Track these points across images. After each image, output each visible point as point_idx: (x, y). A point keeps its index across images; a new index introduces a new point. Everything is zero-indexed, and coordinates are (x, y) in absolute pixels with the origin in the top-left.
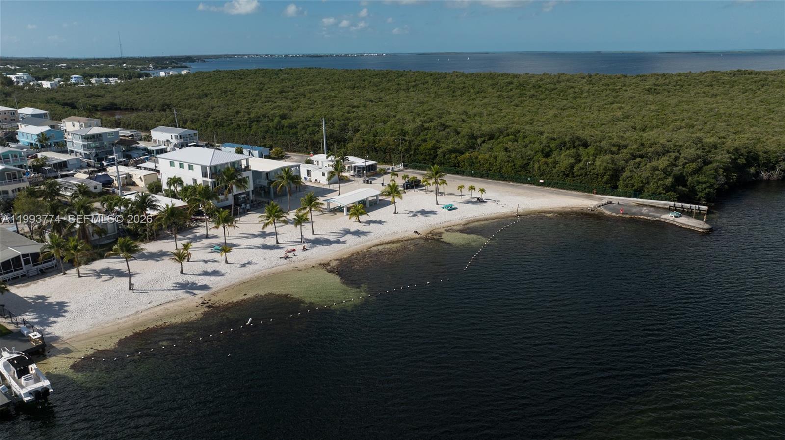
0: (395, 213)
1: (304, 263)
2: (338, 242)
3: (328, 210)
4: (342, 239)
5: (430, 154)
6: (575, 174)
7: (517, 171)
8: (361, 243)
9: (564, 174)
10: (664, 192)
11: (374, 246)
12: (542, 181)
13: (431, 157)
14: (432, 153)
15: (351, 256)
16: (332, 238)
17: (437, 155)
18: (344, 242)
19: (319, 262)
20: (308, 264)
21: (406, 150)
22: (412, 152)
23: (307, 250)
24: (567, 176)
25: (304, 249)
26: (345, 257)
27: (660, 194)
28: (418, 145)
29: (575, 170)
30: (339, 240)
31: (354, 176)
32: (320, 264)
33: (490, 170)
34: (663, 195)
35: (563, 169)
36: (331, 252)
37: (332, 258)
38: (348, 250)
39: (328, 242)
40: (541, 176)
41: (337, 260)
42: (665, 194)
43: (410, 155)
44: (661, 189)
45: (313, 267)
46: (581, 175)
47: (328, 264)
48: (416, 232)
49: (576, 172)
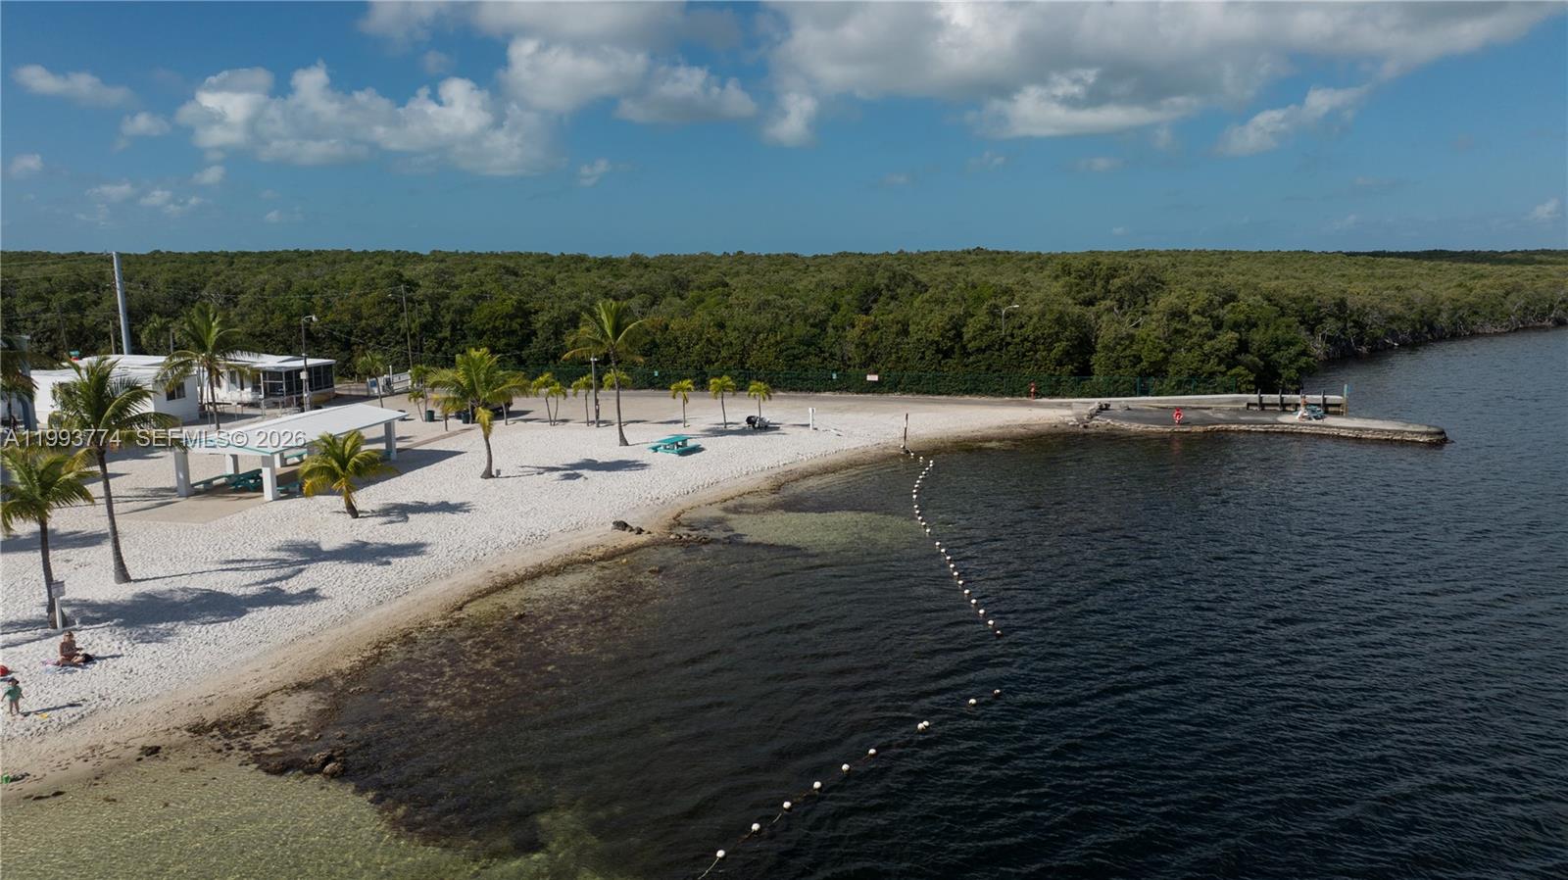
0: (488, 474)
1: (80, 739)
2: (272, 597)
3: (183, 490)
4: (293, 586)
5: (513, 332)
6: (971, 346)
7: (796, 357)
8: (398, 592)
9: (938, 351)
10: (1223, 368)
11: (473, 598)
12: (875, 378)
13: (514, 340)
14: (515, 326)
15: (377, 659)
16: (234, 584)
17: (534, 333)
18: (310, 595)
19: (186, 717)
20: (108, 740)
21: (424, 327)
22: (446, 333)
23: (89, 659)
24: (947, 354)
25: (72, 657)
26: (345, 665)
27: (1212, 374)
28: (462, 312)
29: (966, 337)
30: (279, 591)
31: (252, 405)
32: (198, 729)
33: (709, 362)
34: (1219, 379)
35: (935, 336)
36: (251, 653)
37: (265, 685)
38: (344, 629)
39: (219, 606)
40: (869, 363)
41: (301, 687)
42: (1224, 374)
43: (441, 342)
44: (1214, 361)
45: (153, 751)
46: (988, 347)
47: (252, 720)
48: (622, 526)
49: (974, 338)
